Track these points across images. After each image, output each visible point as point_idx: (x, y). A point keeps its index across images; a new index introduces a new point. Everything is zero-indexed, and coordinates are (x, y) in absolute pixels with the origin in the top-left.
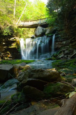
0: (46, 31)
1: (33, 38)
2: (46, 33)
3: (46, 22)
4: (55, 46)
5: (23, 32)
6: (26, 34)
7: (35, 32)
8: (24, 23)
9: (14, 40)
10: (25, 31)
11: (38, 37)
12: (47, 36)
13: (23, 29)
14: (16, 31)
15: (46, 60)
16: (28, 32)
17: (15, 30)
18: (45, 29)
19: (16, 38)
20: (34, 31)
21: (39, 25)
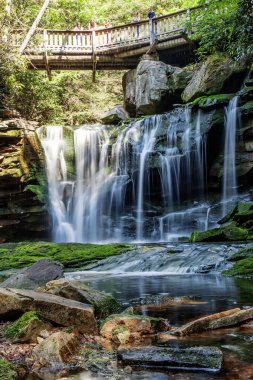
0: (184, 80)
1: (113, 121)
2: (189, 92)
3: (183, 35)
4: (239, 162)
5: (60, 94)
6: (78, 104)
7: (124, 90)
8: (66, 41)
9: (11, 133)
10: (70, 91)
11: (140, 116)
12: (195, 109)
13: (59, 76)
14: (17, 86)
15: (191, 242)
16: (87, 93)
17: (12, 78)
18: (179, 71)
19: (22, 123)
20: (118, 89)
21: (148, 49)
